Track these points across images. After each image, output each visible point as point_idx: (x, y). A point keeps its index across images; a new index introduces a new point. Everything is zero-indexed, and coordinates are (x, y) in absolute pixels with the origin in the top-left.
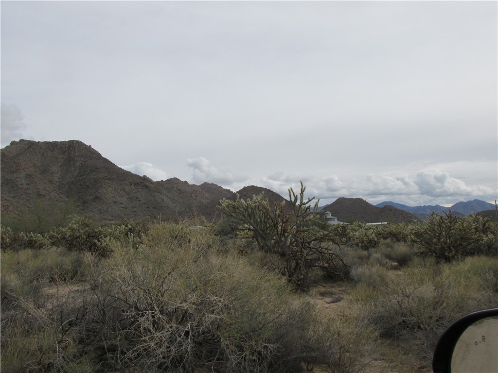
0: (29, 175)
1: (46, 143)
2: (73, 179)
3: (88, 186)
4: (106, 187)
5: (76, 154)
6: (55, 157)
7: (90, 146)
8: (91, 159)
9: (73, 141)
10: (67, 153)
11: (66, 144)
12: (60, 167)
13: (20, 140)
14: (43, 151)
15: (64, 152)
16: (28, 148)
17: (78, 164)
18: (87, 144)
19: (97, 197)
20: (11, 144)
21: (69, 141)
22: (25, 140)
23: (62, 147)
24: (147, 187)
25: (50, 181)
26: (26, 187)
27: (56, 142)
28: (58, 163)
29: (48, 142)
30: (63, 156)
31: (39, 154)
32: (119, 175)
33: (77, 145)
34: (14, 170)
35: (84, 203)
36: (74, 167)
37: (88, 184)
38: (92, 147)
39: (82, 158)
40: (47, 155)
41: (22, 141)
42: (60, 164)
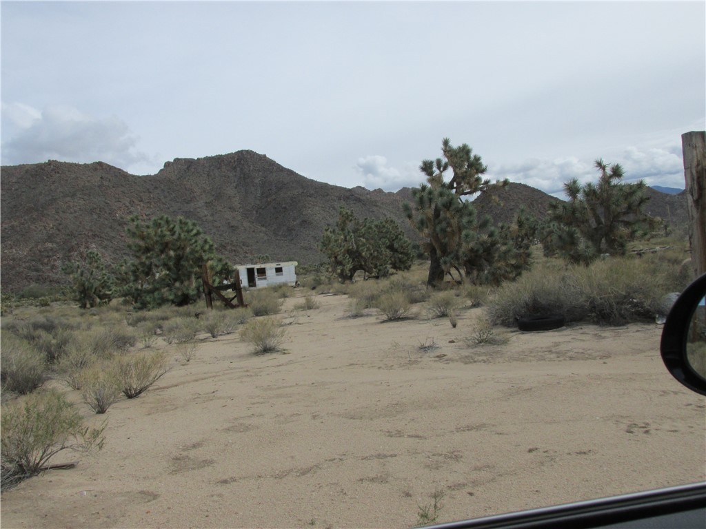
0: (209, 203)
1: (207, 159)
2: (258, 202)
3: (285, 208)
4: (310, 206)
5: (251, 168)
6: (225, 176)
7: (265, 156)
8: (271, 172)
9: (242, 151)
10: (238, 169)
11: (234, 158)
12: (236, 188)
13: (175, 160)
14: (208, 170)
15: (235, 168)
16: (187, 168)
17: (257, 181)
18: (260, 153)
19: (304, 221)
20: (165, 166)
21: (237, 152)
22: (181, 159)
23: (230, 162)
24: (360, 200)
25: (230, 208)
26: (211, 218)
27: (219, 155)
28: (231, 183)
29: (210, 157)
30: (234, 174)
31: (204, 175)
32: (316, 188)
33: (249, 157)
34: (190, 199)
35: (290, 230)
36: (253, 186)
37: (284, 206)
38: (267, 156)
39: (260, 173)
40: (214, 174)
41: (177, 160)
42: (235, 184)
